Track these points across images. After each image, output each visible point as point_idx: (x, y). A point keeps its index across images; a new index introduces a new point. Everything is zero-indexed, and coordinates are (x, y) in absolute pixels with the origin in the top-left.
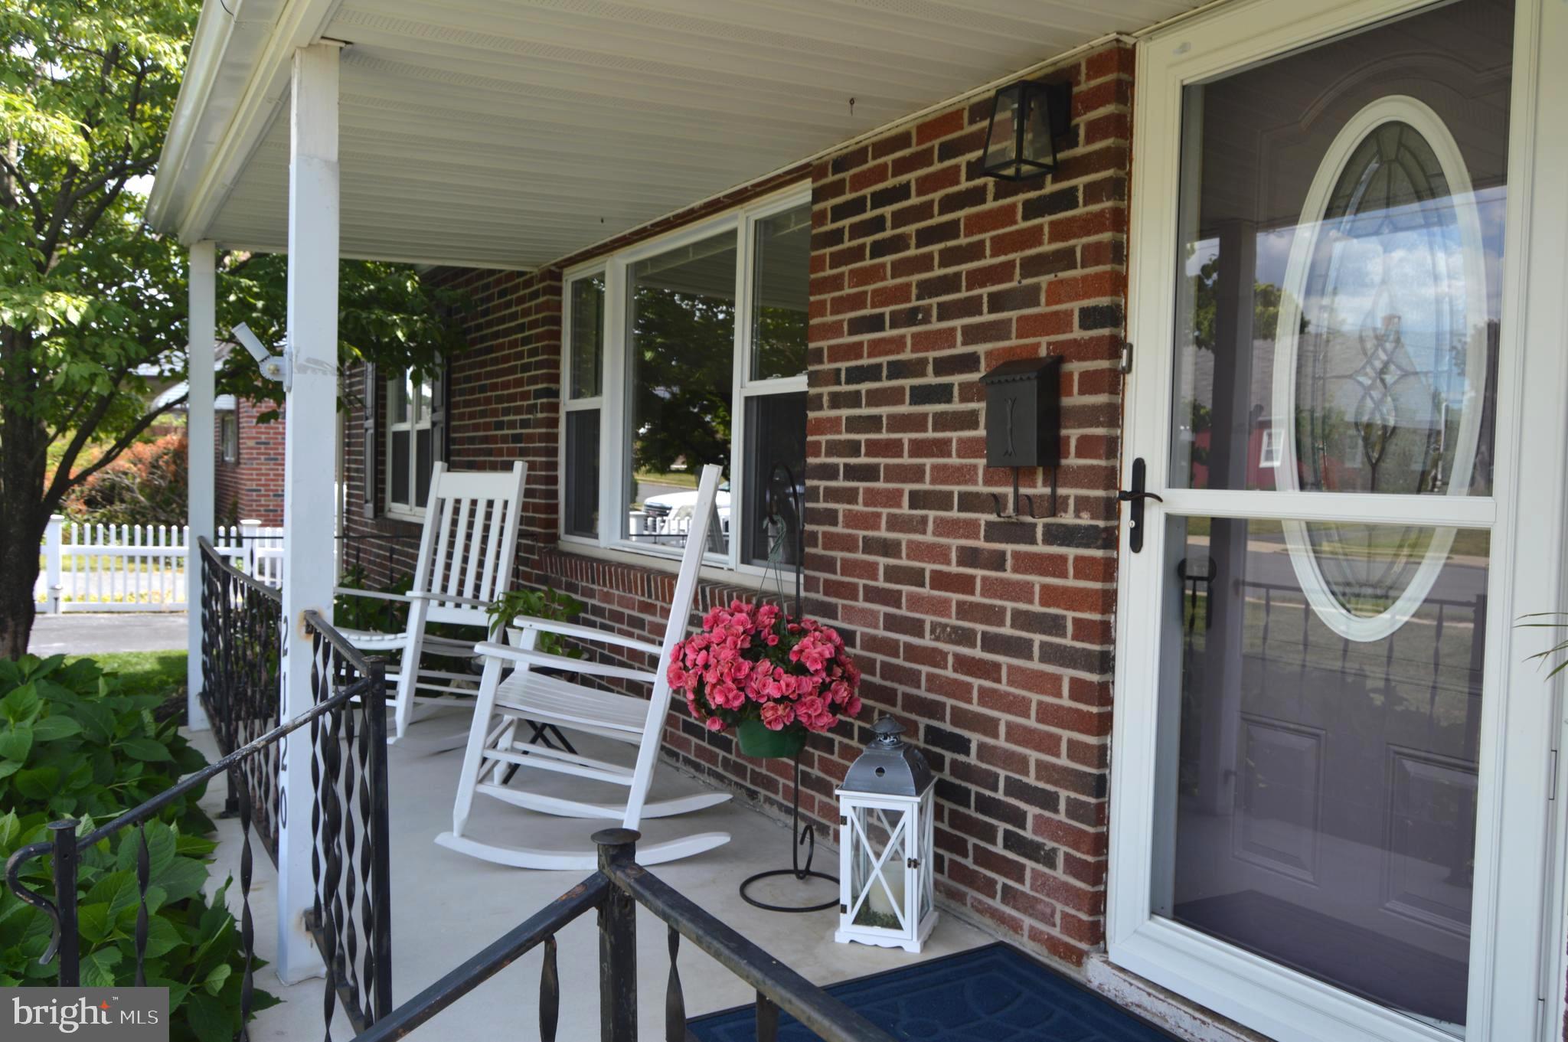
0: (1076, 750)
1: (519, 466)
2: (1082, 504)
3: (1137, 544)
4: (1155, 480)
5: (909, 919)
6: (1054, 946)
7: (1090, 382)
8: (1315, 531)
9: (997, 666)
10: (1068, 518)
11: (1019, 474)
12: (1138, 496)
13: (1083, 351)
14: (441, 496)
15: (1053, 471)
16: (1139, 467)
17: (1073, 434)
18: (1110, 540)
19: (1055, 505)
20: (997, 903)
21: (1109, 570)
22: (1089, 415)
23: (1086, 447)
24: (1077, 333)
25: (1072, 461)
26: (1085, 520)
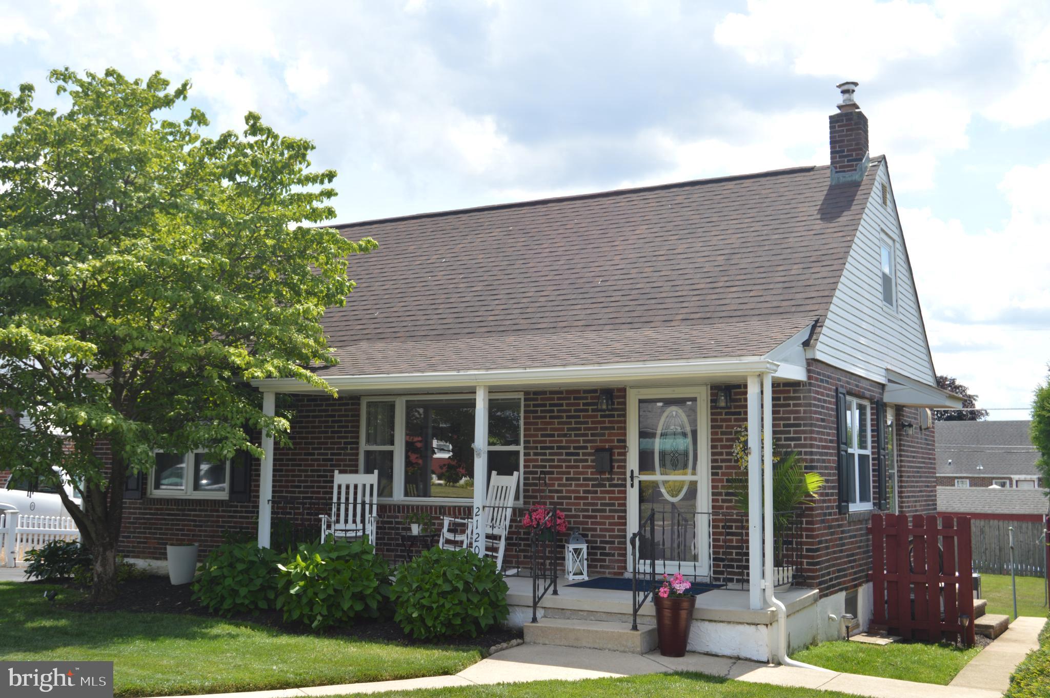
0: (619, 530)
1: (376, 472)
2: (618, 479)
3: (632, 486)
4: (636, 473)
5: (585, 573)
6: (615, 574)
7: (619, 454)
8: (665, 482)
9: (597, 516)
10: (615, 482)
11: (602, 472)
12: (632, 477)
13: (617, 447)
14: (339, 483)
15: (611, 472)
16: (632, 471)
17: (616, 465)
18: (625, 486)
19: (612, 479)
20: (599, 569)
21: (625, 492)
22: (619, 461)
23: (619, 467)
24: (616, 444)
25: (616, 470)
26: (620, 482)
